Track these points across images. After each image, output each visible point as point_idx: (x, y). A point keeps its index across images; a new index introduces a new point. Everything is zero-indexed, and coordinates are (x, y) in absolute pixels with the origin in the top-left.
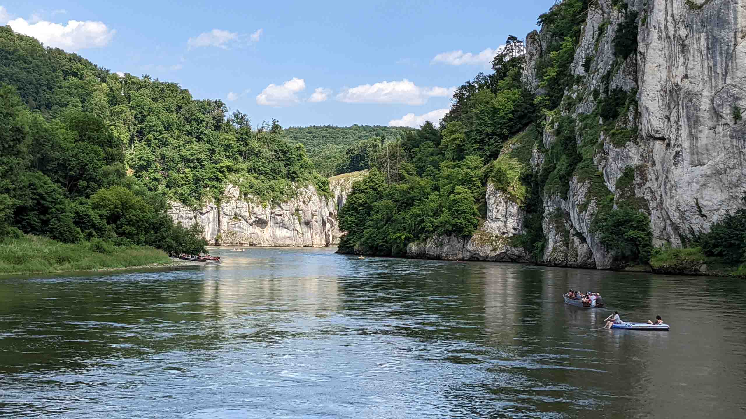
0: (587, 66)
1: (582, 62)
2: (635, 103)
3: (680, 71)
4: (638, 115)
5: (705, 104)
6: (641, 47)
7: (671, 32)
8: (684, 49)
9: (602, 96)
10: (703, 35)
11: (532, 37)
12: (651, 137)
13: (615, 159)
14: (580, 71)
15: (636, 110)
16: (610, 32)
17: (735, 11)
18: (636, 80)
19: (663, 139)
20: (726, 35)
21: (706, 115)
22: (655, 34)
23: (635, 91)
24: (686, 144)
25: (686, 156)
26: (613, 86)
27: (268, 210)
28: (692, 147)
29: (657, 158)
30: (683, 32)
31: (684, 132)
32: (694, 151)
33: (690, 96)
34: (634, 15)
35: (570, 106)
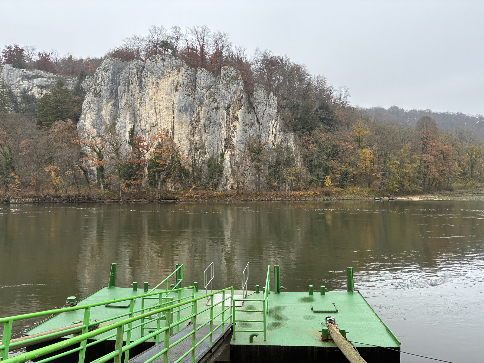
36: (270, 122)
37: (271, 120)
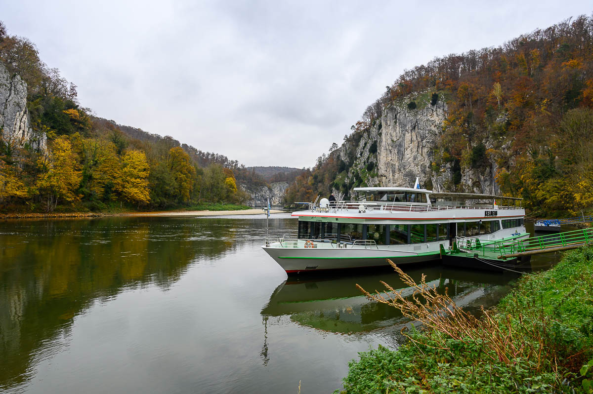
0: (361, 154)
1: (360, 153)
2: (376, 166)
3: (390, 158)
4: (378, 169)
5: (397, 167)
6: (378, 151)
7: (387, 148)
8: (391, 152)
9: (366, 164)
10: (396, 149)
11: (343, 145)
12: (381, 176)
13: (372, 181)
14: (359, 156)
15: (377, 168)
16: (369, 146)
17: (404, 143)
18: (377, 160)
19: (385, 176)
20: (402, 149)
21: (397, 170)
22: (383, 148)
23: (377, 163)
24: (392, 178)
25: (392, 181)
26: (370, 161)
27: (254, 195)
28: (393, 178)
29: (384, 181)
30: (390, 148)
31: (391, 174)
32: (393, 179)
33: (392, 165)
34: (376, 142)
35: (356, 166)
36: (18, 113)
37: (19, 111)
